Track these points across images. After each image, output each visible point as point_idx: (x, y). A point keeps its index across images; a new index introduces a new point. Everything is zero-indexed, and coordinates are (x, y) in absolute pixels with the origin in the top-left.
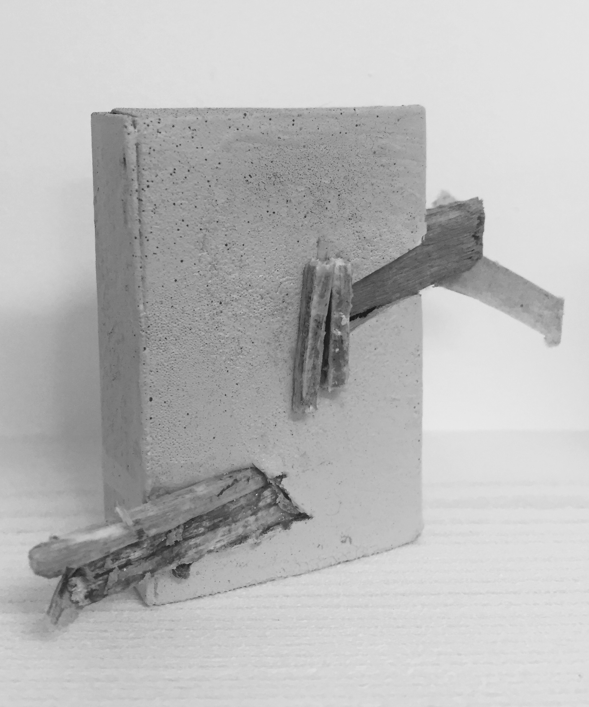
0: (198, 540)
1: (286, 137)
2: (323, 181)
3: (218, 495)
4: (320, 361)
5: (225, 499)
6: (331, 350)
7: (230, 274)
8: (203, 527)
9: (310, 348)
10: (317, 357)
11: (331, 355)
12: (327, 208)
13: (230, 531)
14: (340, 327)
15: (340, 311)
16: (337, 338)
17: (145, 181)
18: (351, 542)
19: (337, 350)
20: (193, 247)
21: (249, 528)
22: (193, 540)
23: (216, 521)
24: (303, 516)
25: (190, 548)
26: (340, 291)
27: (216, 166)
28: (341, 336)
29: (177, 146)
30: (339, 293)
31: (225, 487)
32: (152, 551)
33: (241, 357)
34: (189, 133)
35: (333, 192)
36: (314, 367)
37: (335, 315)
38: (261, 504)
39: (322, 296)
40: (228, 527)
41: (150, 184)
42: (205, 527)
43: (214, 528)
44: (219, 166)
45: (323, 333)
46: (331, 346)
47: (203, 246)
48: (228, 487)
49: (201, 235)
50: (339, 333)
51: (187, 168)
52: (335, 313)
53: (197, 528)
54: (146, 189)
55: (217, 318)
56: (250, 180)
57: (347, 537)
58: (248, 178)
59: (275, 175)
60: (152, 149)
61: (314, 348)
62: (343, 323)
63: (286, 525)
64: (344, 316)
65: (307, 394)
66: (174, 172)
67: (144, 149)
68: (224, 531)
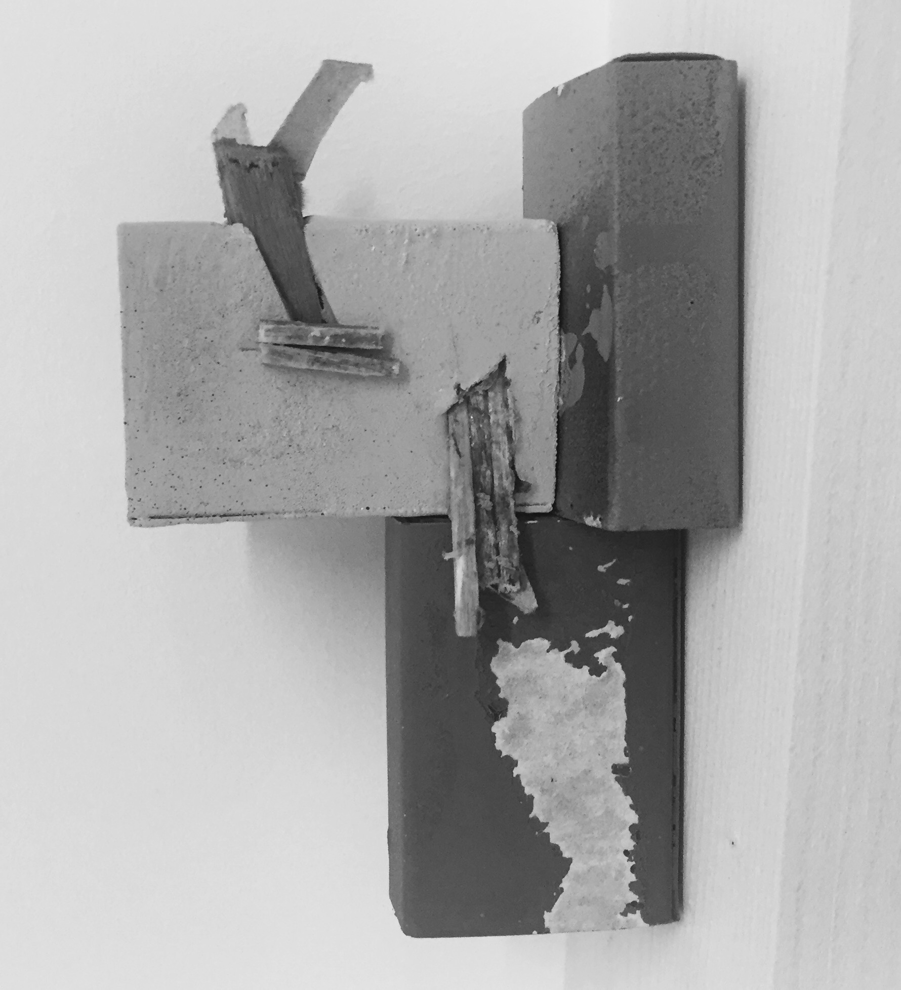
0: (496, 476)
1: (145, 385)
2: (186, 346)
3: (460, 456)
4: (351, 358)
5: (465, 449)
6: (342, 346)
7: (265, 437)
8: (486, 471)
9: (338, 369)
10: (346, 362)
11: (347, 346)
12: (212, 341)
13: (498, 443)
14: (322, 337)
15: (307, 337)
16: (332, 340)
17: (181, 511)
18: (540, 312)
19: (344, 340)
20: (239, 471)
21: (500, 422)
22: (495, 482)
23: (484, 457)
24: (502, 365)
25: (501, 485)
26: (288, 336)
27: (169, 451)
28: (331, 336)
29: (152, 485)
30: (290, 338)
31: (455, 447)
32: (493, 524)
33: (341, 426)
34: (141, 474)
35: (197, 335)
36: (357, 365)
37: (310, 342)
38: (482, 407)
39: (290, 358)
40: (494, 446)
41: (183, 508)
42: (487, 469)
43: (490, 459)
44: (169, 448)
45: (326, 355)
46: (339, 345)
47: (237, 462)
48: (456, 444)
49: (228, 464)
50: (327, 338)
51: (170, 476)
52: (308, 342)
53: (485, 477)
54: (187, 511)
55: (303, 450)
56: (182, 419)
57: (535, 317)
58: (181, 421)
59: (179, 395)
60: (154, 506)
61: (338, 365)
62: (318, 335)
63: (507, 383)
64: (312, 334)
65: (380, 372)
66: (174, 487)
67: (154, 512)
68: (496, 448)
